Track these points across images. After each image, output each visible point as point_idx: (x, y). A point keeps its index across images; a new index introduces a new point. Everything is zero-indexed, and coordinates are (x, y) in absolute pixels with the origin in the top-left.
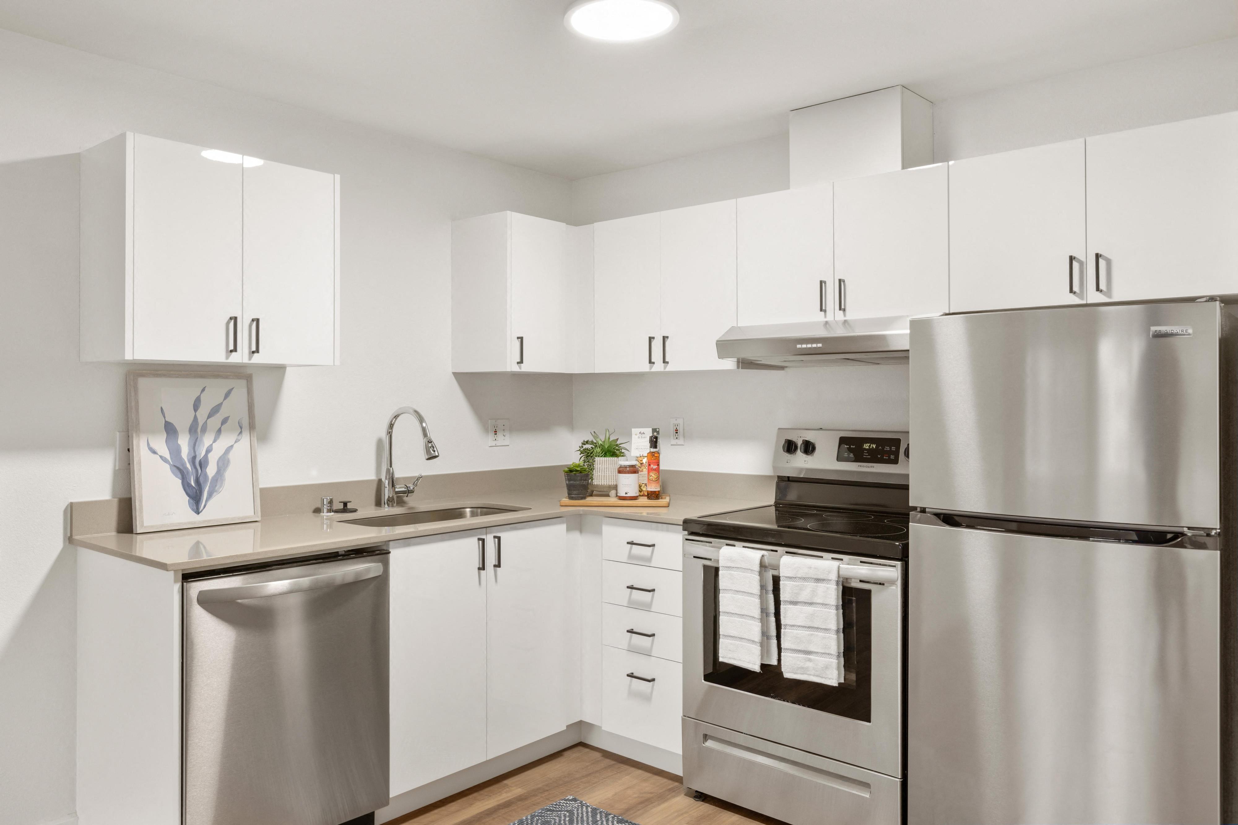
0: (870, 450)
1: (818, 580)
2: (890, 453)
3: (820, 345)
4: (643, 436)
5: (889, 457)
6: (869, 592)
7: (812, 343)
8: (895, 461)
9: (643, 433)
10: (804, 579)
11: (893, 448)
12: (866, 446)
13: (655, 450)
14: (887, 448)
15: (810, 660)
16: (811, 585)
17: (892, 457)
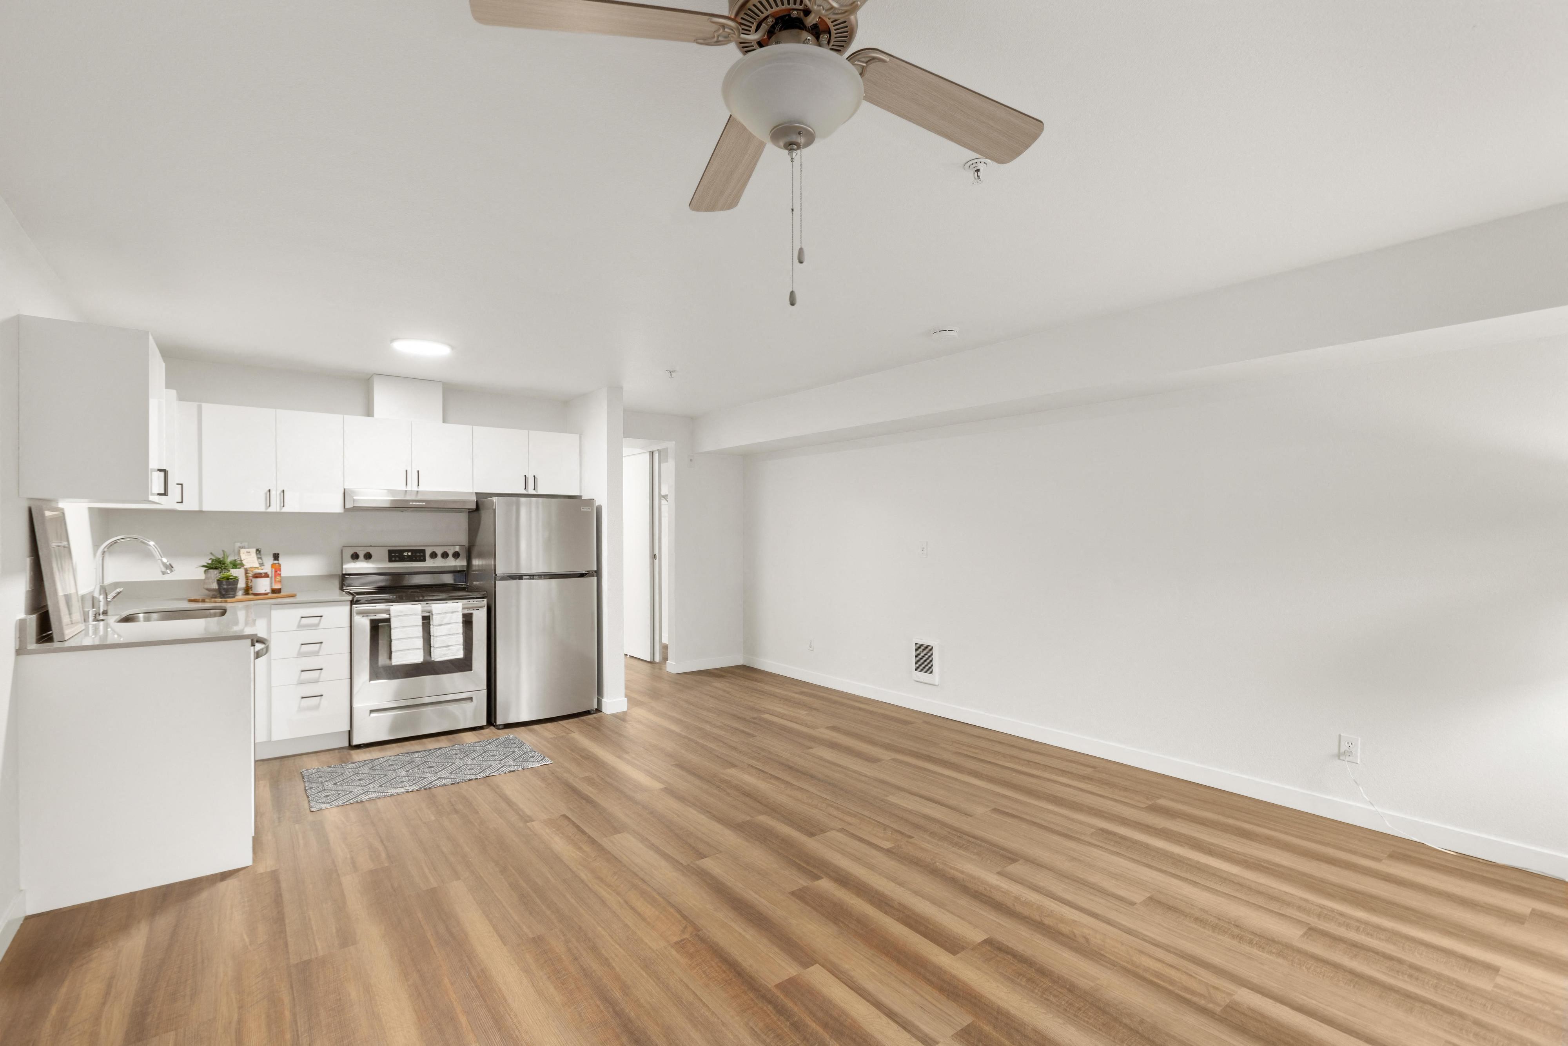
0: (408, 556)
1: (453, 612)
2: (420, 556)
3: (424, 504)
4: (249, 554)
5: (420, 558)
6: (472, 614)
7: (419, 502)
8: (424, 560)
9: (249, 552)
10: (446, 613)
11: (422, 554)
12: (405, 554)
13: (276, 562)
14: (418, 554)
15: (449, 650)
16: (449, 615)
17: (422, 558)
